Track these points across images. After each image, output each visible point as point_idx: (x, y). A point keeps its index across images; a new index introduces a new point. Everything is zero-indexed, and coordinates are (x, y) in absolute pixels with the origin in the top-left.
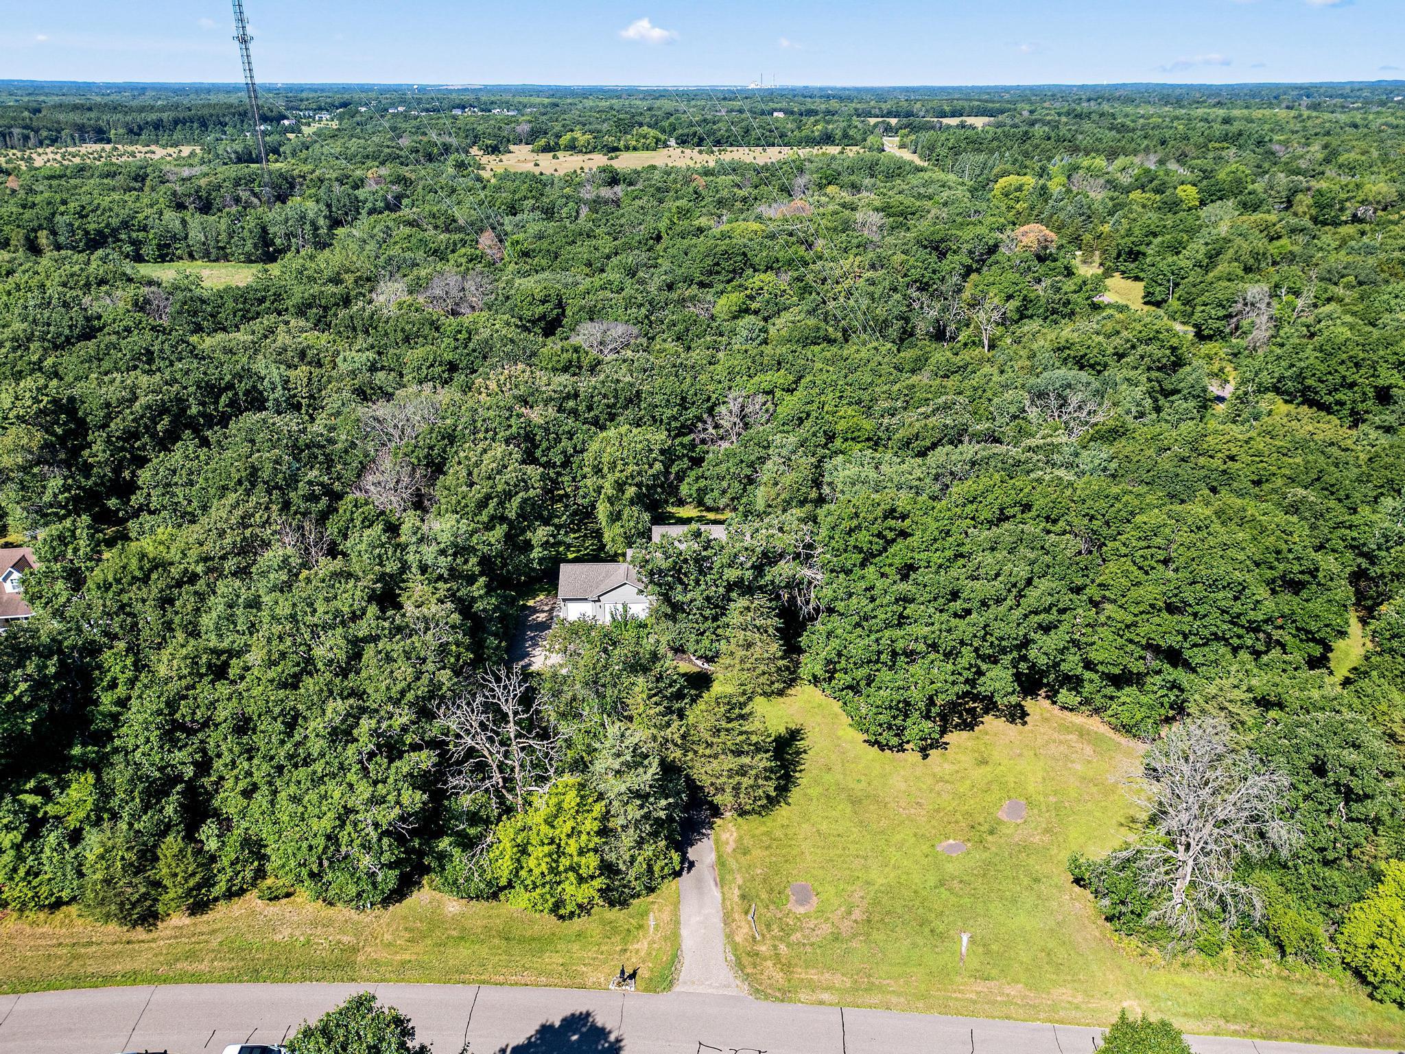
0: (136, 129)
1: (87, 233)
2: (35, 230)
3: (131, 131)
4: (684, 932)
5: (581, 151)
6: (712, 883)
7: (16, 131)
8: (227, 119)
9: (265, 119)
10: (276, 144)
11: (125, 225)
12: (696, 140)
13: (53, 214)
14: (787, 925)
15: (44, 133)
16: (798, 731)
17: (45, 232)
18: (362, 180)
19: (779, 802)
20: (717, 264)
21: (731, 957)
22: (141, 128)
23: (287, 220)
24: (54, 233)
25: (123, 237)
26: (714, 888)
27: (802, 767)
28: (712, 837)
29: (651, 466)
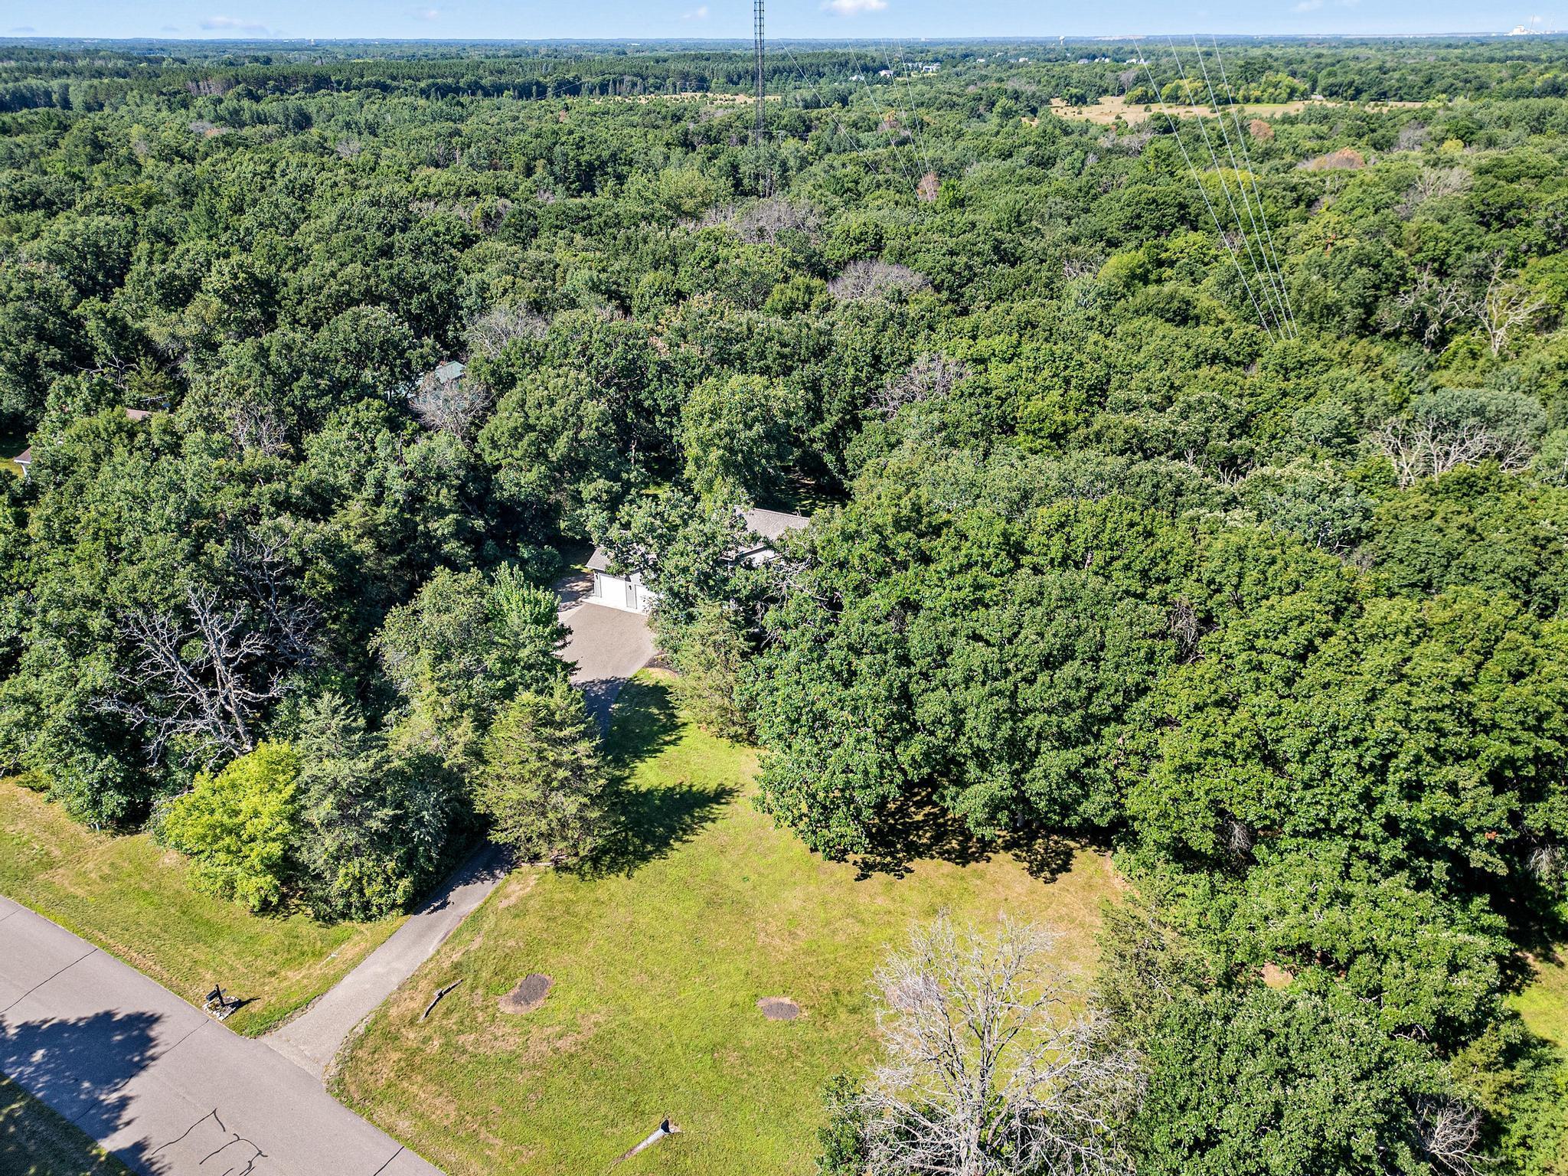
0: (735, 78)
1: (579, 164)
2: (535, 159)
3: (731, 81)
4: (348, 979)
5: (1183, 103)
6: (441, 935)
7: (627, 78)
8: (826, 69)
9: (865, 69)
10: (846, 93)
11: (614, 156)
12: (1351, 92)
13: (555, 144)
14: (475, 1018)
15: (651, 81)
16: (730, 792)
17: (542, 161)
18: (876, 124)
19: (621, 870)
20: (1139, 216)
21: (361, 1030)
22: (740, 77)
23: (758, 158)
24: (551, 162)
25: (610, 170)
26: (436, 942)
27: (691, 838)
28: (499, 882)
29: (750, 427)
